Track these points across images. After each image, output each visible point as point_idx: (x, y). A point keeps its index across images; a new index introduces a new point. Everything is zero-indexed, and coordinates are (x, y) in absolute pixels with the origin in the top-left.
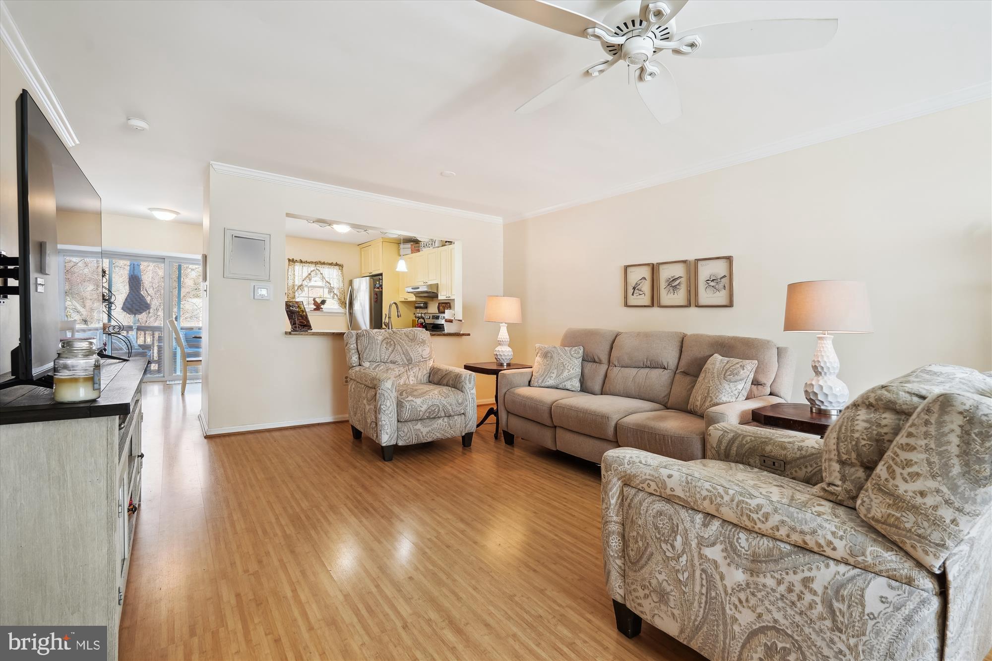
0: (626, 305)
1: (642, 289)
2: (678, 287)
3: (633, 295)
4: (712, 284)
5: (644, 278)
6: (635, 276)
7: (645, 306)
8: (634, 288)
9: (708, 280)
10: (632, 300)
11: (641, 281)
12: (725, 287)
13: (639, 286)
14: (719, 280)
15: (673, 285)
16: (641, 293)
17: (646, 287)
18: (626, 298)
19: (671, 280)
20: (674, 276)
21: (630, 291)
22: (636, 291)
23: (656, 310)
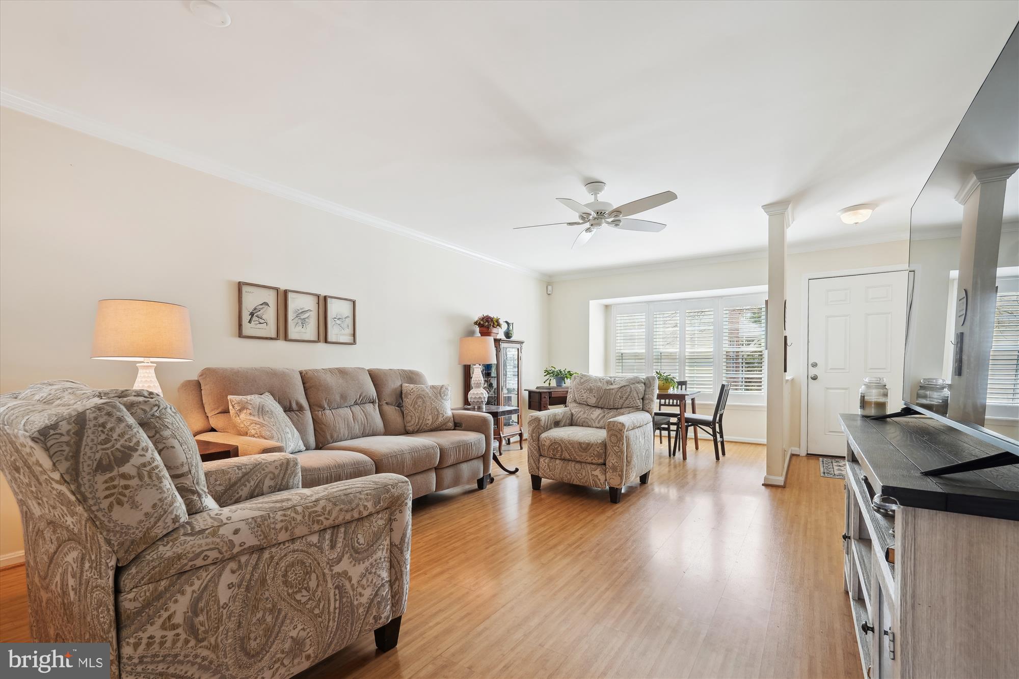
0: (240, 335)
1: (264, 317)
2: (307, 320)
3: (250, 322)
4: (338, 322)
5: (266, 304)
6: (252, 299)
7: (266, 338)
8: (252, 314)
9: (335, 318)
10: (248, 329)
11: (262, 306)
12: (348, 326)
13: (259, 313)
14: (344, 320)
15: (302, 317)
16: (262, 321)
17: (270, 314)
18: (240, 325)
19: (300, 311)
20: (303, 308)
21: (246, 317)
22: (255, 318)
23: (281, 344)
